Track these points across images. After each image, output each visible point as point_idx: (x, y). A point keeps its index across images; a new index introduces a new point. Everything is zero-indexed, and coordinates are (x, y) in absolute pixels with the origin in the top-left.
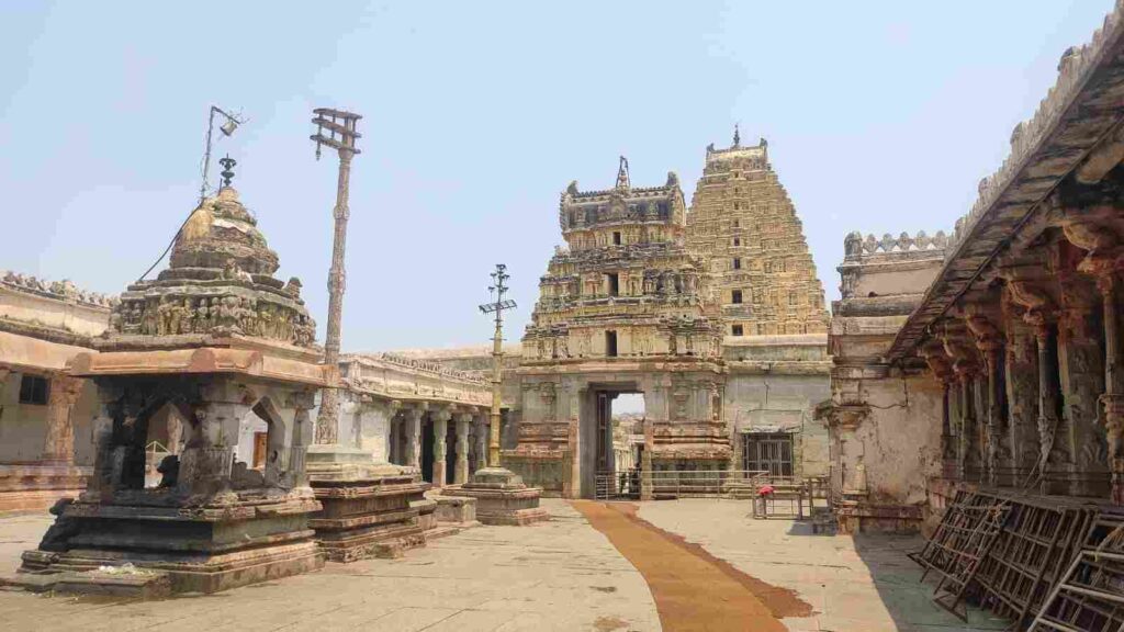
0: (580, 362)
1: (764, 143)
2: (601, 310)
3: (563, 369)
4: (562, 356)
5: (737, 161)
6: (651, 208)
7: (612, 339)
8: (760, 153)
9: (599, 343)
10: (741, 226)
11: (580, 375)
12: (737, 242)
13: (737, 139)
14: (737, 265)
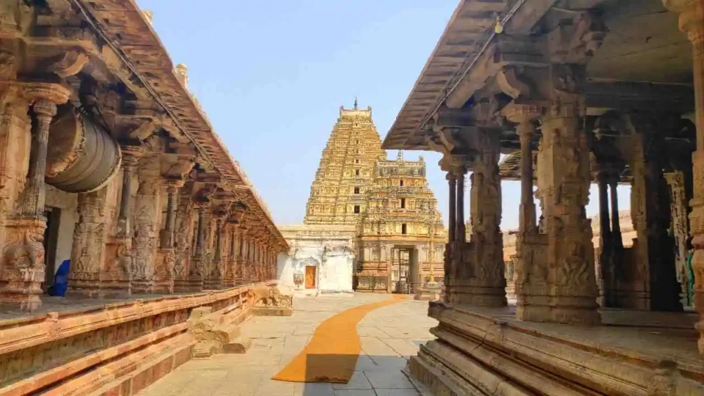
0: (390, 236)
1: (370, 109)
2: (400, 214)
3: (384, 239)
4: (383, 233)
5: (357, 117)
6: (416, 170)
7: (404, 227)
8: (368, 115)
9: (399, 229)
10: (360, 153)
11: (391, 242)
12: (357, 161)
13: (356, 105)
14: (357, 173)
